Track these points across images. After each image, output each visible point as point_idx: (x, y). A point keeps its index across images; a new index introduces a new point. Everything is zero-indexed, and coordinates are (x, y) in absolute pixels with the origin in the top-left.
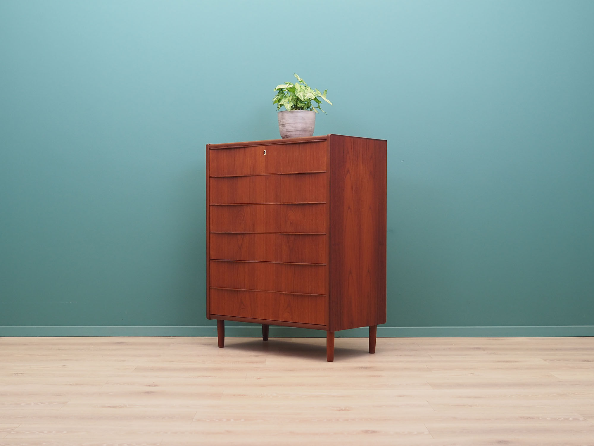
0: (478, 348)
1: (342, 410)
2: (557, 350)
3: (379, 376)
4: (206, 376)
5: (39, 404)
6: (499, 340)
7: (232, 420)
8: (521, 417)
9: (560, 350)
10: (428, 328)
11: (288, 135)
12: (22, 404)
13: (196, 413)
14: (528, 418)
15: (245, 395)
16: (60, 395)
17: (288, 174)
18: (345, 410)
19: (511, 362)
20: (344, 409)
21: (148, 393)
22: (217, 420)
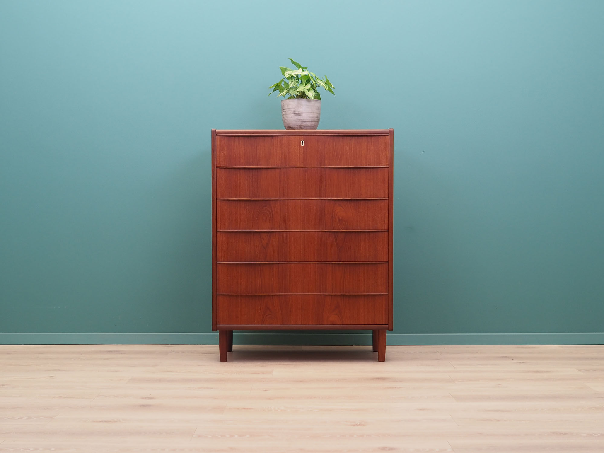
0: (506, 357)
1: (357, 425)
2: (592, 359)
3: (398, 388)
4: (208, 388)
5: (24, 418)
6: (529, 348)
7: (236, 436)
8: (554, 433)
9: (596, 359)
10: (451, 335)
11: (303, 125)
12: (5, 419)
13: (197, 428)
14: (560, 434)
15: (250, 409)
16: (47, 409)
17: (336, 168)
18: (360, 425)
19: (542, 372)
20: (359, 423)
21: (144, 406)
22: (220, 436)
